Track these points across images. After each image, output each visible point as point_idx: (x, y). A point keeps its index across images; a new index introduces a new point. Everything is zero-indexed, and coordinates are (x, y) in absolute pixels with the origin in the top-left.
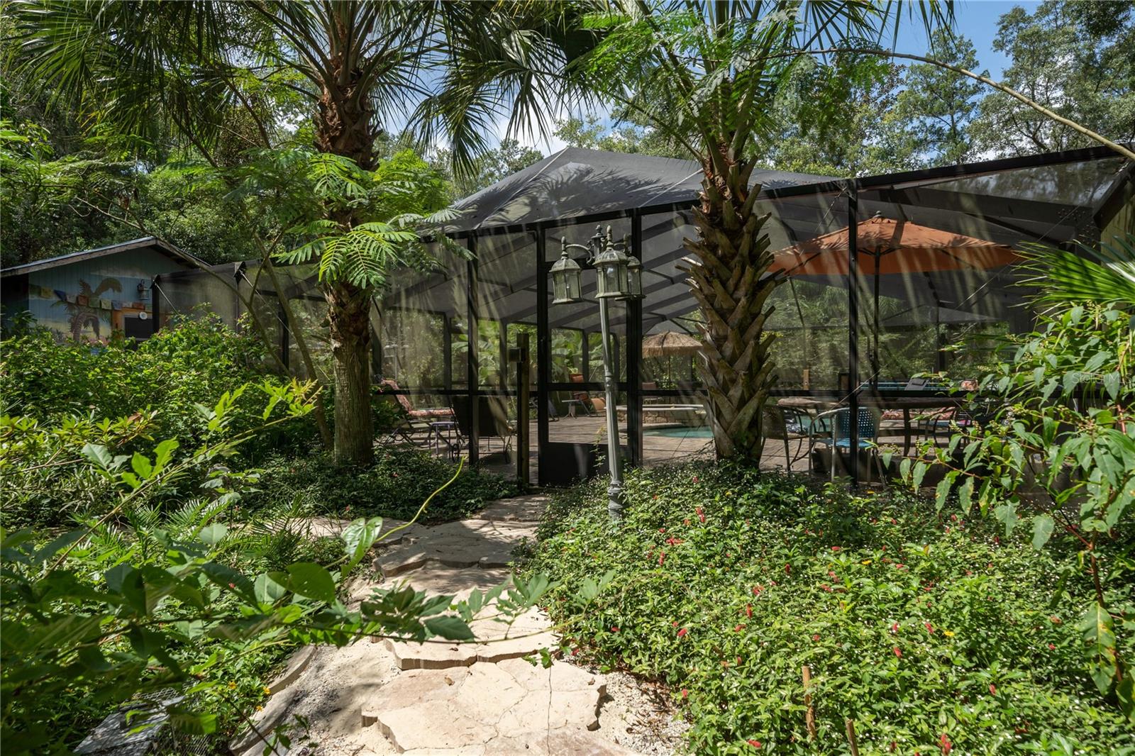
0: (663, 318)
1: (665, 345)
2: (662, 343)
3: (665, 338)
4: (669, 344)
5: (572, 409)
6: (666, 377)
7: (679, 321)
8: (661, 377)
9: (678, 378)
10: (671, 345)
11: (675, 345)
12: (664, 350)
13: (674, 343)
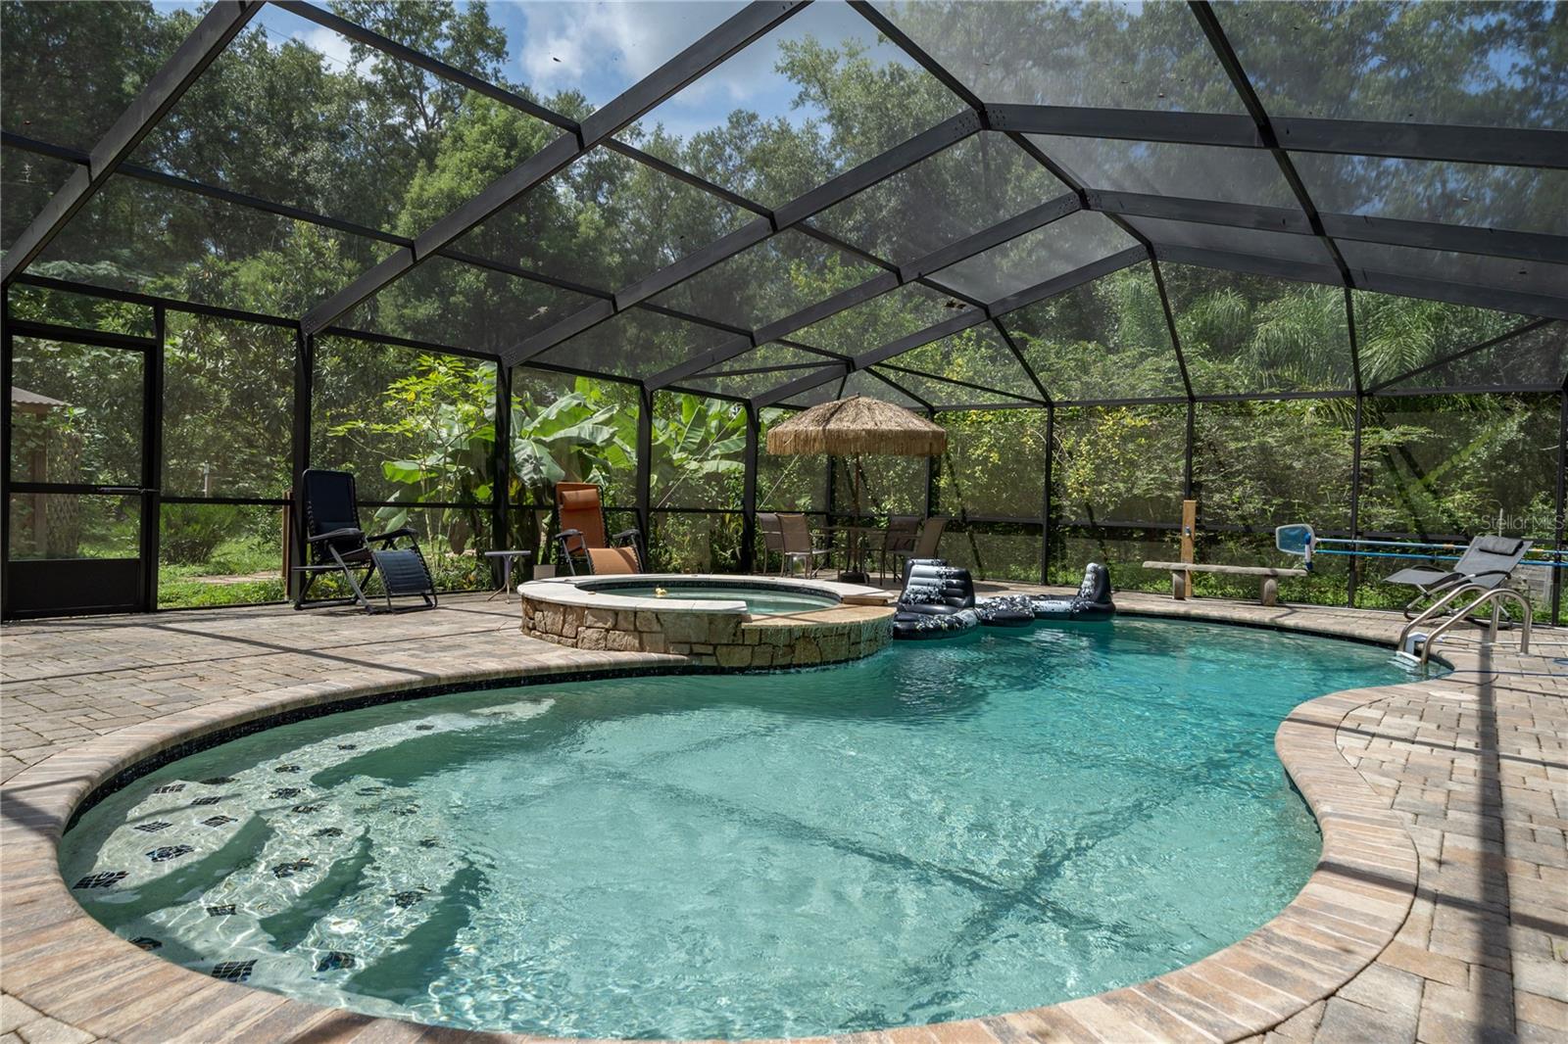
0: (849, 365)
1: (833, 426)
2: (829, 421)
3: (836, 410)
4: (842, 423)
10: (846, 425)
11: (859, 426)
12: (828, 435)
13: (854, 421)
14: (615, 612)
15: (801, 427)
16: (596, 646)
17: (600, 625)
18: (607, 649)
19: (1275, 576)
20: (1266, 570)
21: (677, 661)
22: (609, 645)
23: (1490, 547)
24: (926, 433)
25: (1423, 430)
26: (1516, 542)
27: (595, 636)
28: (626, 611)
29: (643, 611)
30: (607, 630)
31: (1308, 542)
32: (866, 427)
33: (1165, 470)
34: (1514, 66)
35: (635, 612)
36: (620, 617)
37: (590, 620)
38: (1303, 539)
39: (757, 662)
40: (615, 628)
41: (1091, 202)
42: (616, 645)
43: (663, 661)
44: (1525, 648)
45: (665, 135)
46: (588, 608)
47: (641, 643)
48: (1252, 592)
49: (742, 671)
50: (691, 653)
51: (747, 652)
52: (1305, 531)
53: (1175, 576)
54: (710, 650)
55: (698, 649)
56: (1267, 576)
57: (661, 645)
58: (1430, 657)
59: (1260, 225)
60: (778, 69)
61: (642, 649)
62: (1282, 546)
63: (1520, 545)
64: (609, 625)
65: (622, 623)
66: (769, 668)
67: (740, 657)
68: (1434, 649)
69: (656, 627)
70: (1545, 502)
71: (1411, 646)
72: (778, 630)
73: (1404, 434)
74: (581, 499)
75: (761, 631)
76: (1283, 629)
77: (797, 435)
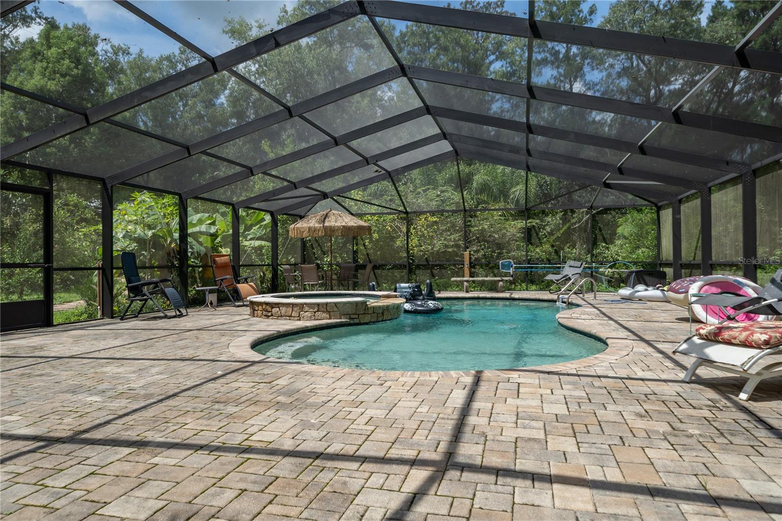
0: (325, 196)
1: (327, 224)
2: (324, 222)
3: (326, 216)
4: (331, 222)
5: (212, 298)
6: (327, 259)
7: (340, 199)
8: (322, 259)
9: (339, 260)
10: (333, 224)
11: (338, 224)
12: (325, 228)
13: (336, 222)
14: (318, 305)
15: (311, 225)
16: (310, 319)
17: (311, 310)
18: (315, 319)
19: (502, 281)
20: (499, 279)
21: (346, 322)
22: (316, 318)
23: (573, 265)
24: (366, 226)
25: (538, 221)
26: (580, 263)
27: (310, 315)
28: (323, 304)
29: (330, 303)
30: (315, 312)
31: (512, 267)
32: (342, 224)
33: (445, 239)
34: (552, 75)
35: (327, 304)
36: (320, 306)
37: (307, 309)
38: (509, 266)
39: (372, 320)
40: (318, 311)
41: (448, 137)
42: (319, 318)
43: (341, 322)
44: (595, 297)
45: (144, 55)
46: (305, 304)
47: (330, 316)
48: (493, 287)
49: (367, 324)
50: (350, 318)
51: (370, 316)
52: (510, 262)
53: (465, 283)
54: (357, 316)
55: (352, 316)
56: (500, 281)
57: (338, 316)
58: (569, 303)
59: (510, 151)
60: (224, 32)
61: (330, 318)
62: (502, 269)
63: (582, 264)
64: (316, 310)
65: (322, 309)
66: (376, 322)
67: (367, 319)
68: (570, 300)
69: (336, 309)
70: (569, 248)
71: (561, 300)
72: (380, 307)
73: (530, 223)
74: (223, 261)
75: (374, 308)
76: (514, 299)
77: (310, 228)
